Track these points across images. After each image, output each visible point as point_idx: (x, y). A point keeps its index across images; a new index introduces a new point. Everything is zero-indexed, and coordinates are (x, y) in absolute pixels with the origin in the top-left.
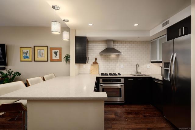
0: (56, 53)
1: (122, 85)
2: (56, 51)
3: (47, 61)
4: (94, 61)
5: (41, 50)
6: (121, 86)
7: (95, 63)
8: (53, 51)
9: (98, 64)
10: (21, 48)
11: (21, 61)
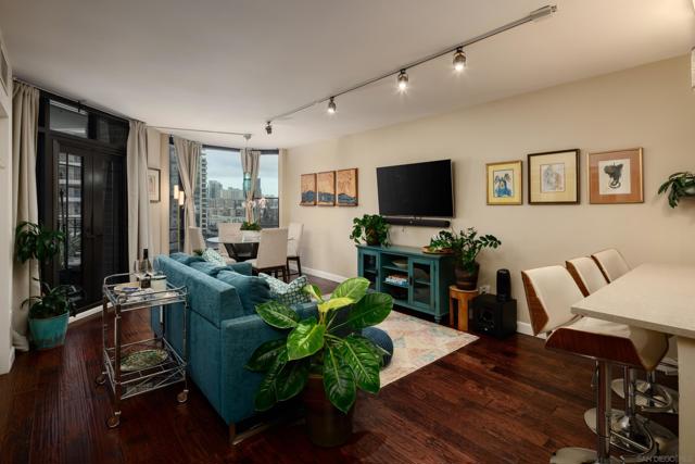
0: (614, 173)
3: (578, 202)
5: (551, 165)
10: (488, 165)
11: (488, 204)
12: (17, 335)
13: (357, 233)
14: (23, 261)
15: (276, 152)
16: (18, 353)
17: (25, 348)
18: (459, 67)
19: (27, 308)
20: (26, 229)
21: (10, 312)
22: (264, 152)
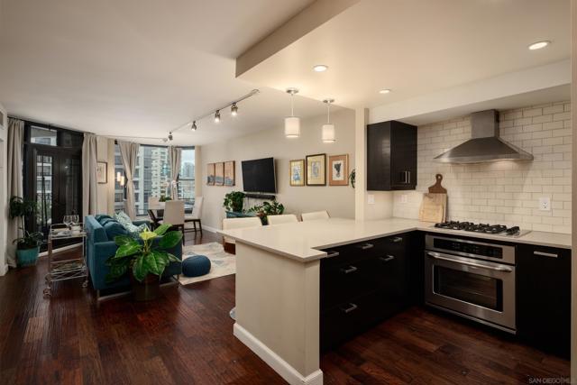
0: (338, 167)
1: (508, 268)
2: (339, 162)
3: (325, 185)
4: (434, 182)
5: (315, 163)
6: (506, 271)
7: (437, 189)
8: (335, 163)
9: (445, 191)
10: (291, 161)
11: (291, 185)
12: (9, 258)
13: (226, 203)
14: (13, 218)
15: (193, 148)
16: (10, 268)
17: (14, 266)
18: (234, 114)
19: (16, 243)
20: (16, 200)
21: (5, 244)
22: (185, 148)
